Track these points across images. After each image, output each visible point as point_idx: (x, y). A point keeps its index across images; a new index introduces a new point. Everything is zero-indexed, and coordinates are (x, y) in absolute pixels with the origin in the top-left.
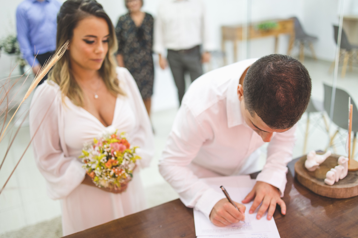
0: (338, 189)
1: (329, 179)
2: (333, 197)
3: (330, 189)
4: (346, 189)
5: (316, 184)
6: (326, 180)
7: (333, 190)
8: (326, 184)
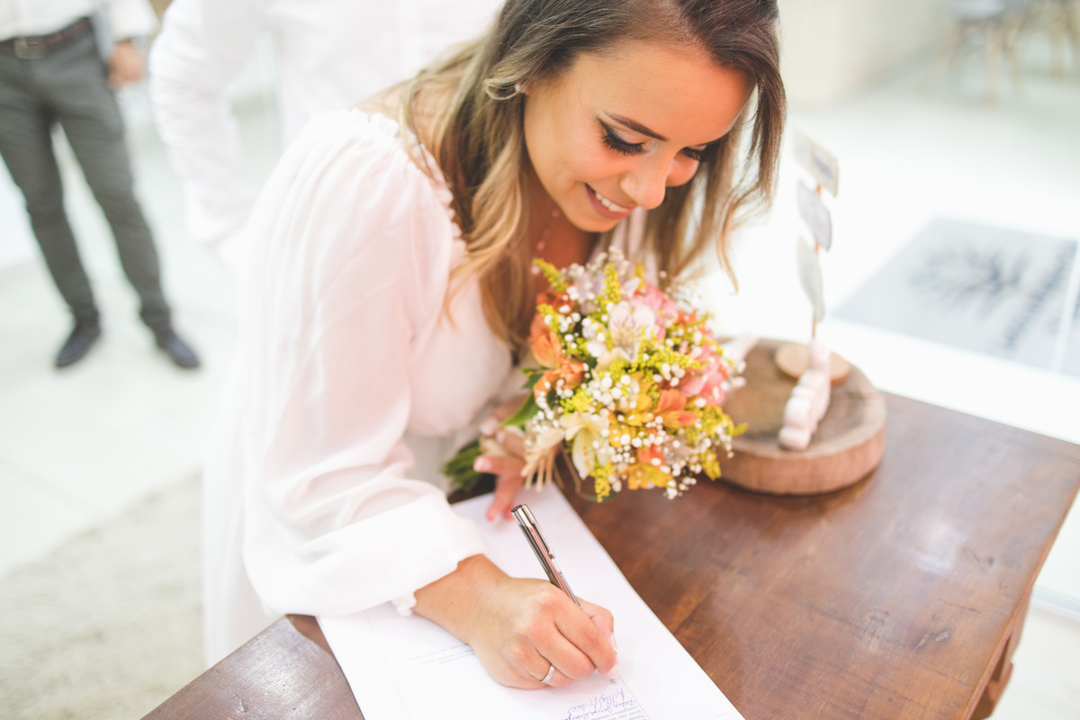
0: (828, 459)
1: (797, 426)
2: (814, 489)
3: (804, 462)
4: (852, 452)
5: (752, 457)
6: (788, 435)
7: (815, 464)
8: (785, 448)
